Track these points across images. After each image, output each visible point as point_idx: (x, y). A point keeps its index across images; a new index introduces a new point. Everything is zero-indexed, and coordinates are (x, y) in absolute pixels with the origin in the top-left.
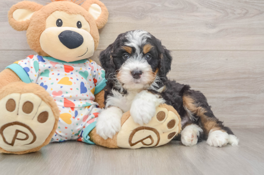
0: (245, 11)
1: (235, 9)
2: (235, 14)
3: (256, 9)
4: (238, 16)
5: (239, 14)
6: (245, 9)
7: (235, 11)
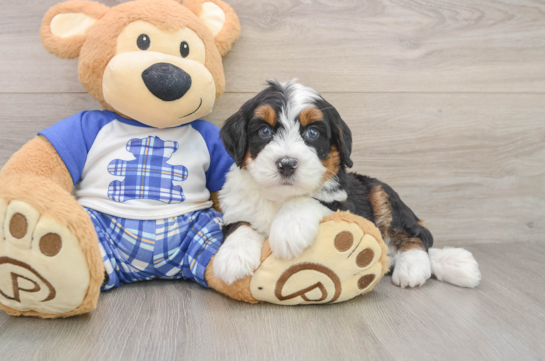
0: (477, 15)
1: (458, 10)
2: (457, 20)
3: (499, 10)
4: (465, 23)
5: (466, 20)
6: (478, 10)
7: (458, 13)
